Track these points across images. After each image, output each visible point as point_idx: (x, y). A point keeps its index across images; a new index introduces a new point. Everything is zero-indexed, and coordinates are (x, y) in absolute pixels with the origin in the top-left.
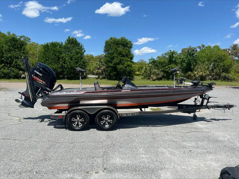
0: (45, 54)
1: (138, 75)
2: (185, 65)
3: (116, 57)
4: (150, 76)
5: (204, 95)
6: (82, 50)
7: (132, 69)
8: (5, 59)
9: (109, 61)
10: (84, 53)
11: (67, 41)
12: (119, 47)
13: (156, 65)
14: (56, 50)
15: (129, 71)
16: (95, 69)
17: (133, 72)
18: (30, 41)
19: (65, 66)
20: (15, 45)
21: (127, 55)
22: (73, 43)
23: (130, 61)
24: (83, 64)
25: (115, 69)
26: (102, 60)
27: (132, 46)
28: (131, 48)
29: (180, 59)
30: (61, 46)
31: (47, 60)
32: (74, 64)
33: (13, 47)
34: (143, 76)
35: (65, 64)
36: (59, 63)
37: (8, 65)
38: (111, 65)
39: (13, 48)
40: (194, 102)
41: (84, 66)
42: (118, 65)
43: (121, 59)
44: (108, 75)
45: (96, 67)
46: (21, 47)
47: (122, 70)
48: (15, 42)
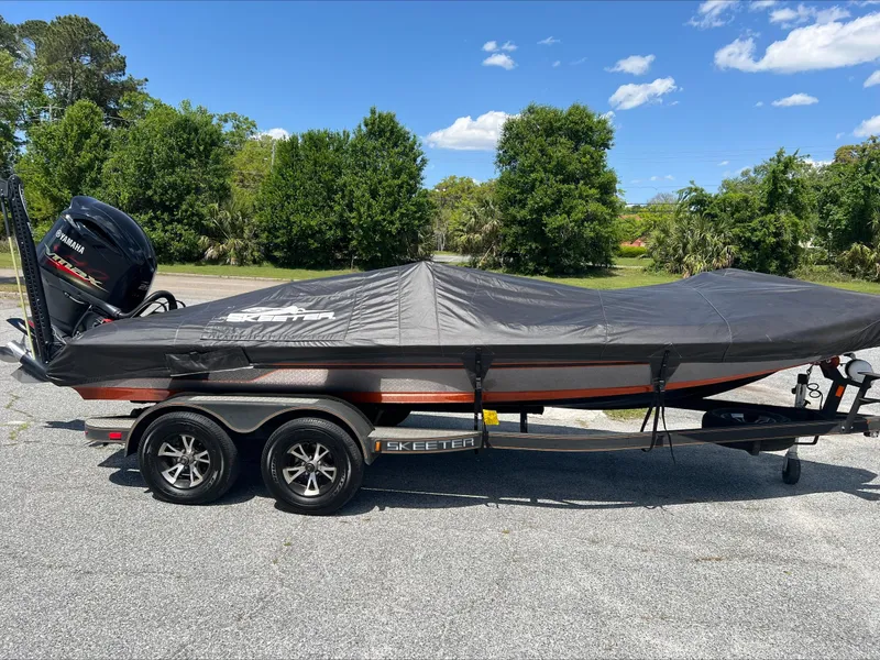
0: (282, 175)
1: (632, 255)
2: (838, 214)
3: (541, 182)
4: (680, 260)
5: (847, 359)
6: (415, 160)
7: (604, 232)
8: (155, 192)
9: (512, 201)
10: (420, 169)
11: (363, 127)
12: (553, 144)
13: (709, 214)
14: (321, 160)
15: (592, 238)
16: (462, 231)
17: (607, 242)
18: (254, 130)
19: (353, 221)
20: (189, 143)
21: (587, 176)
22: (381, 133)
23: (598, 200)
24: (416, 212)
25: (534, 228)
26: (489, 197)
27: (610, 139)
28: (607, 146)
29: (818, 189)
30: (339, 144)
31: (288, 197)
32: (383, 213)
33: (181, 151)
34: (650, 261)
35: (351, 211)
36: (331, 207)
37: (166, 216)
38: (522, 214)
39: (183, 156)
40: (794, 391)
41: (420, 219)
42: (548, 216)
43: (559, 191)
44: (509, 255)
45: (465, 225)
46: (207, 153)
47: (564, 236)
48: (190, 134)
